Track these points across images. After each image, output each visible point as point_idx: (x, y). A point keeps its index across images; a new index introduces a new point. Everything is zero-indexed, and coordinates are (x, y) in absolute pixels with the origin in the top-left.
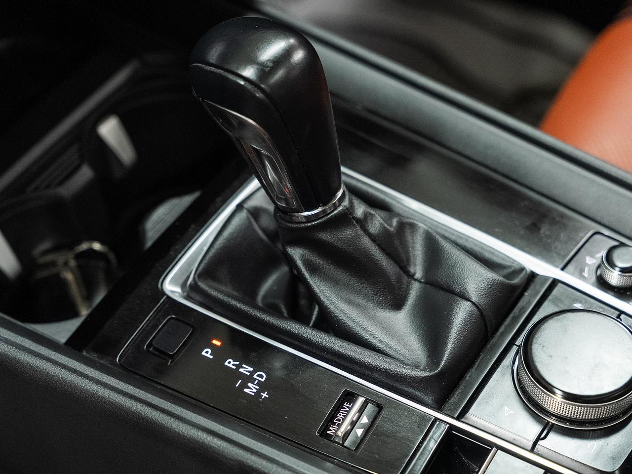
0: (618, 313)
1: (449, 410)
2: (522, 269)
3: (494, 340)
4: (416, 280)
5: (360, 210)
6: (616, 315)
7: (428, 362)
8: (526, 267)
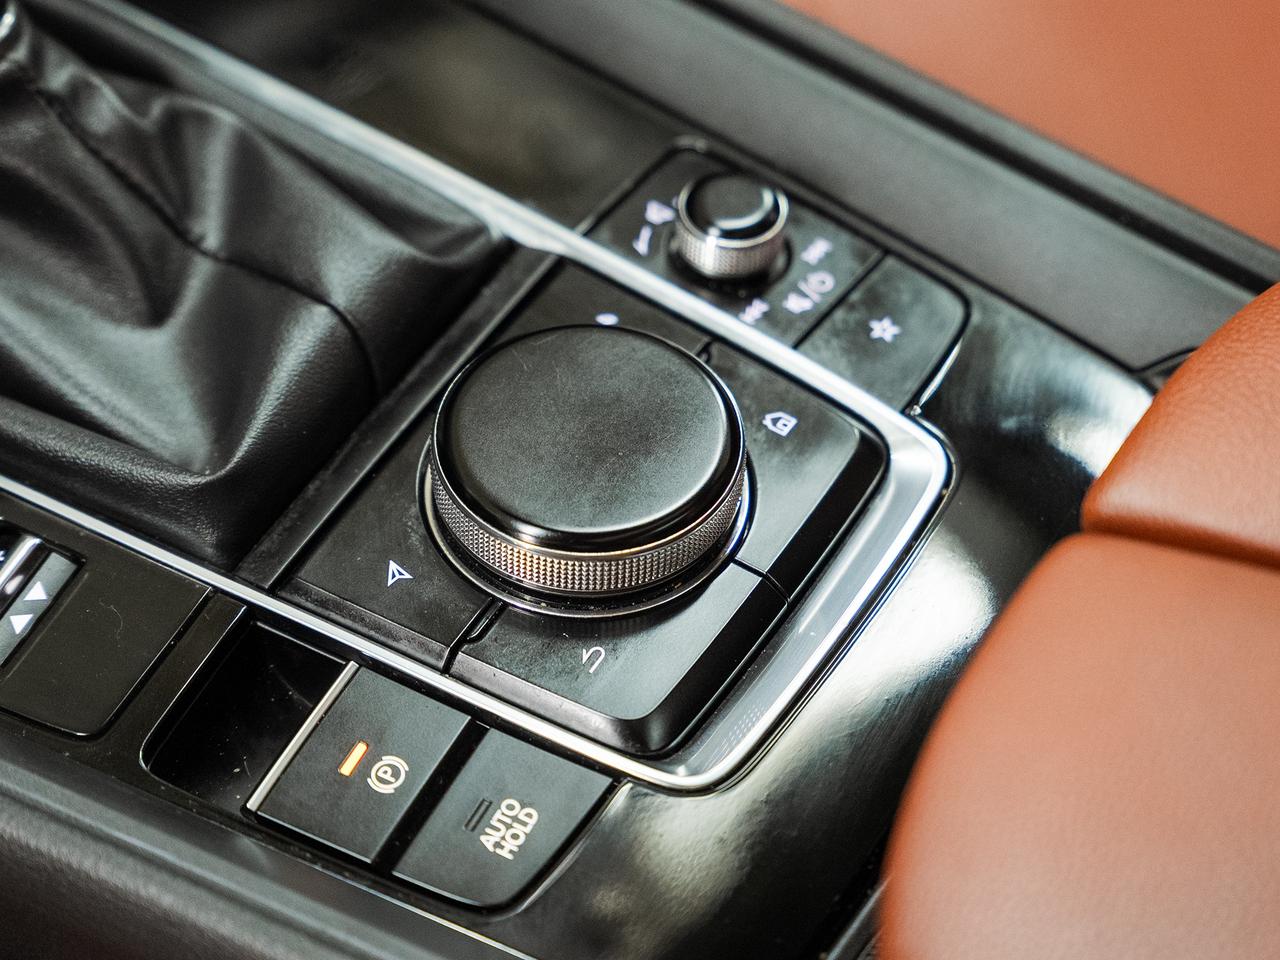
0: (706, 339)
1: (253, 570)
2: (480, 229)
3: (389, 402)
4: (205, 253)
5: (61, 74)
6: (699, 347)
7: (212, 453)
8: (489, 226)
